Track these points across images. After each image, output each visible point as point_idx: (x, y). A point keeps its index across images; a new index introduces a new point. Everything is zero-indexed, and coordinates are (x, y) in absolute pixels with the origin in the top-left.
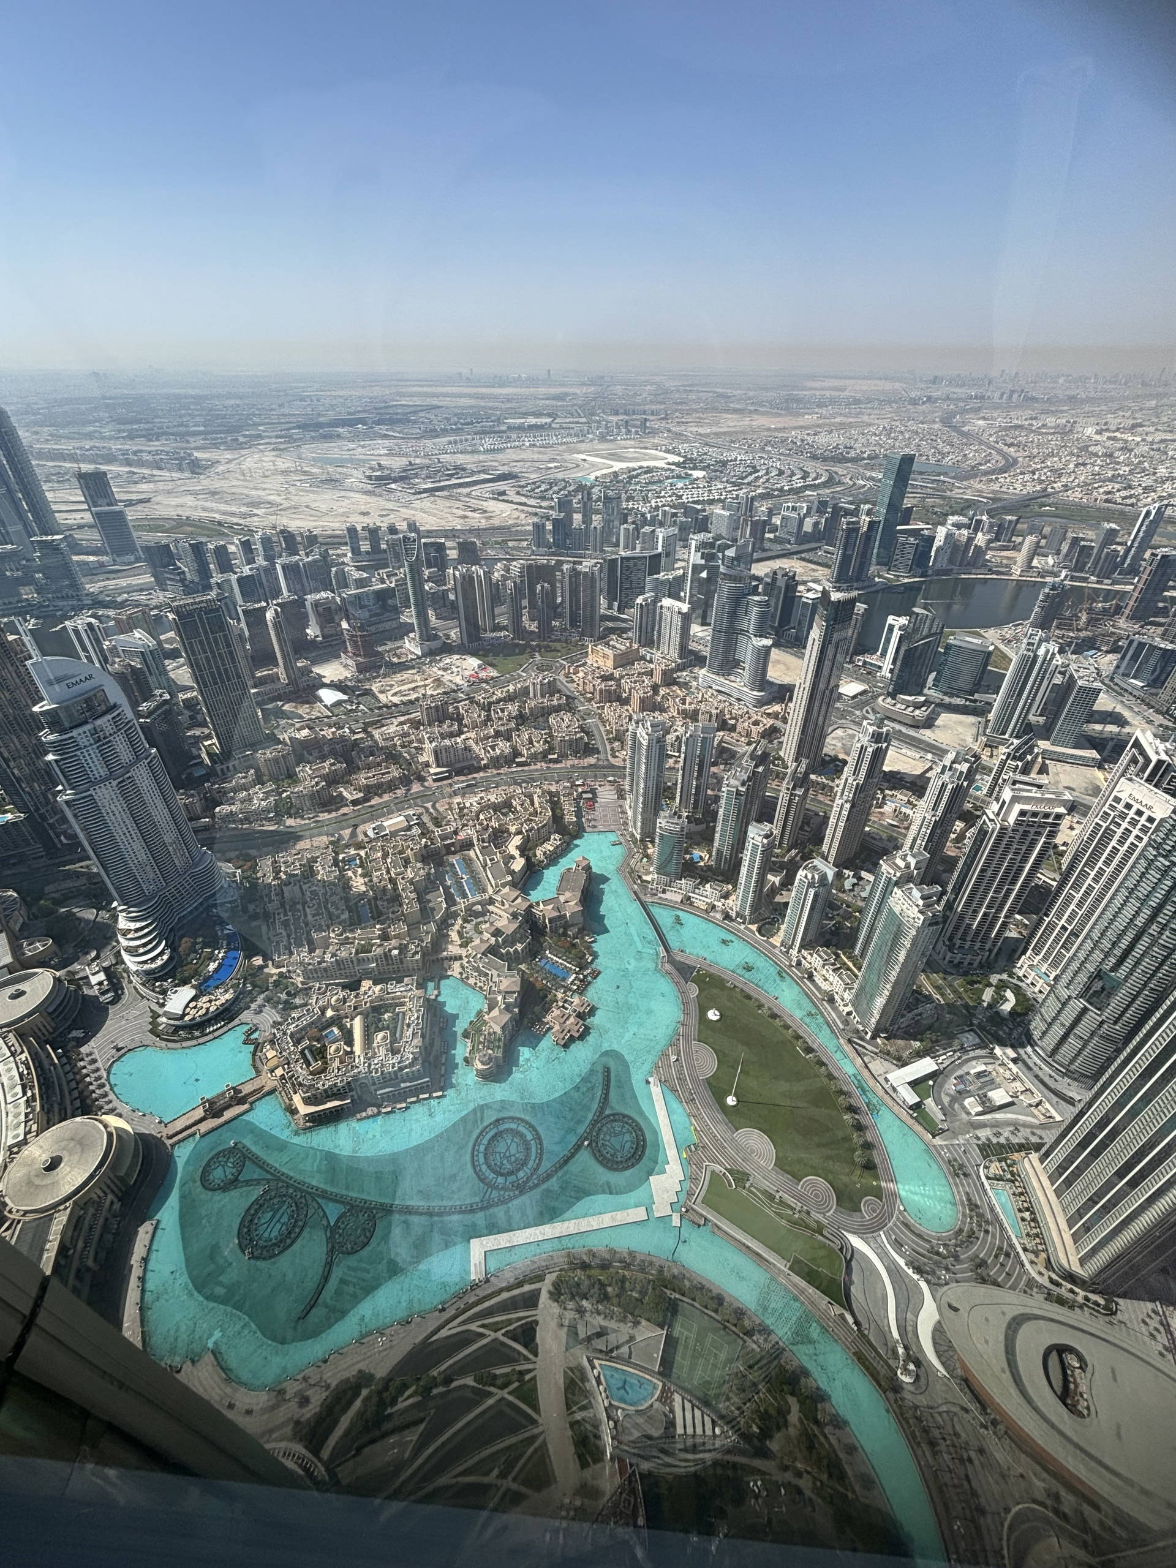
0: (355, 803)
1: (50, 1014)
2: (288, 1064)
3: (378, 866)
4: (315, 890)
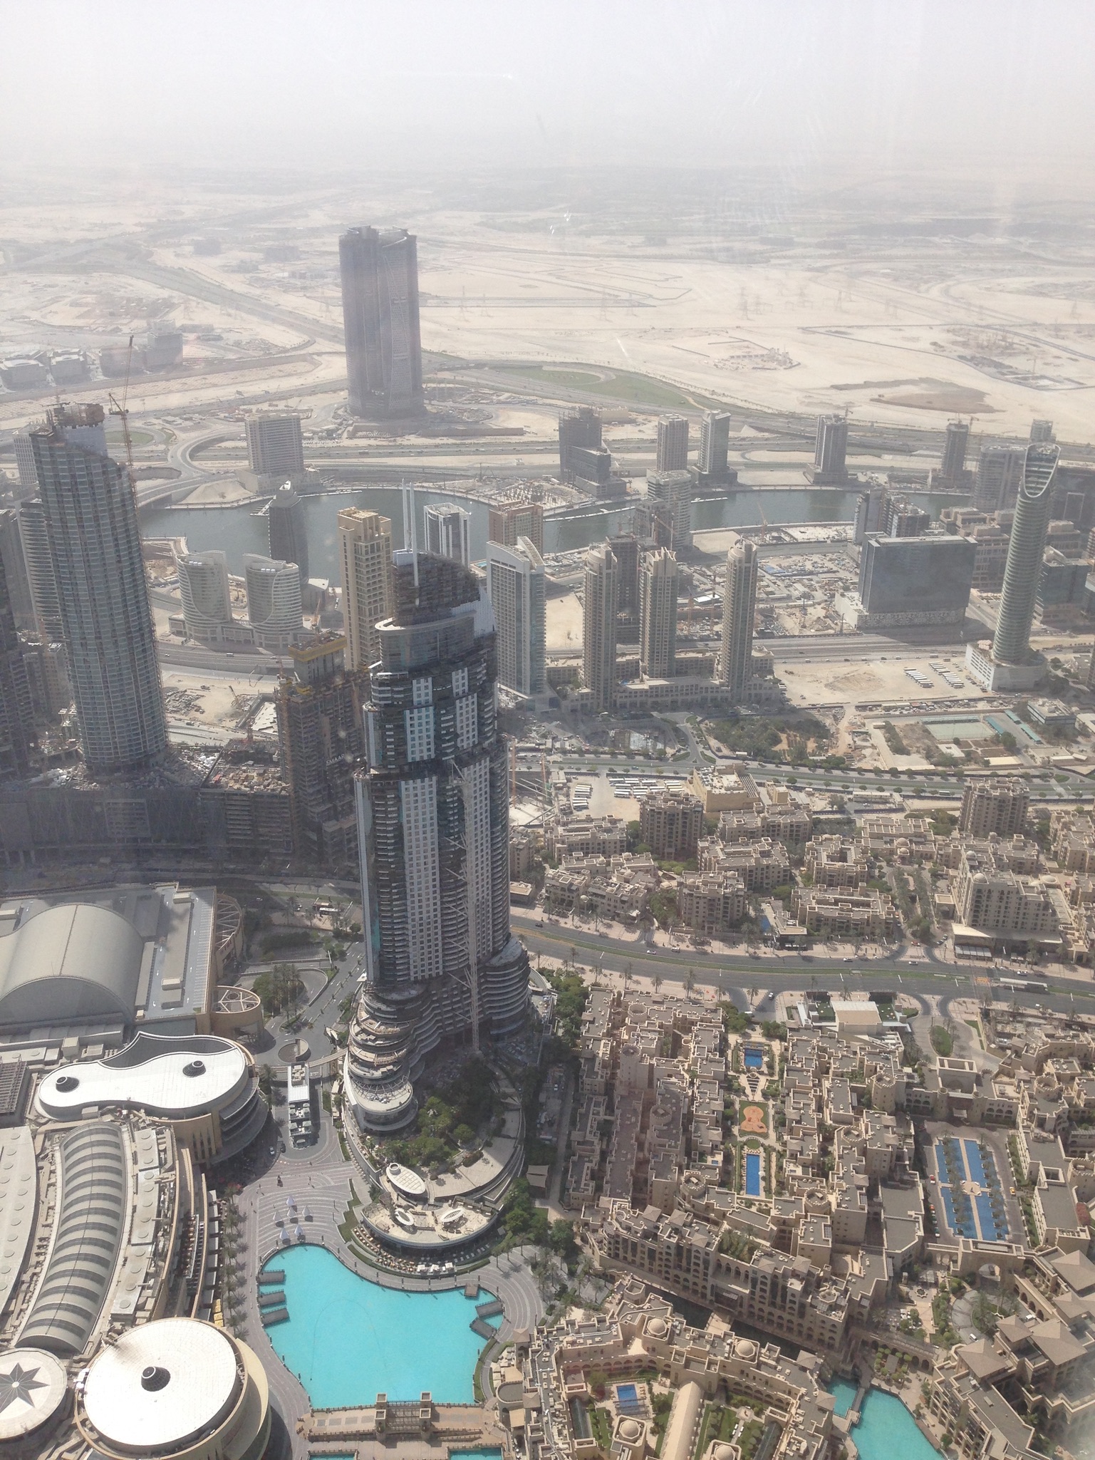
1: (223, 1123)
2: (539, 1410)
3: (802, 1088)
4: (674, 1085)
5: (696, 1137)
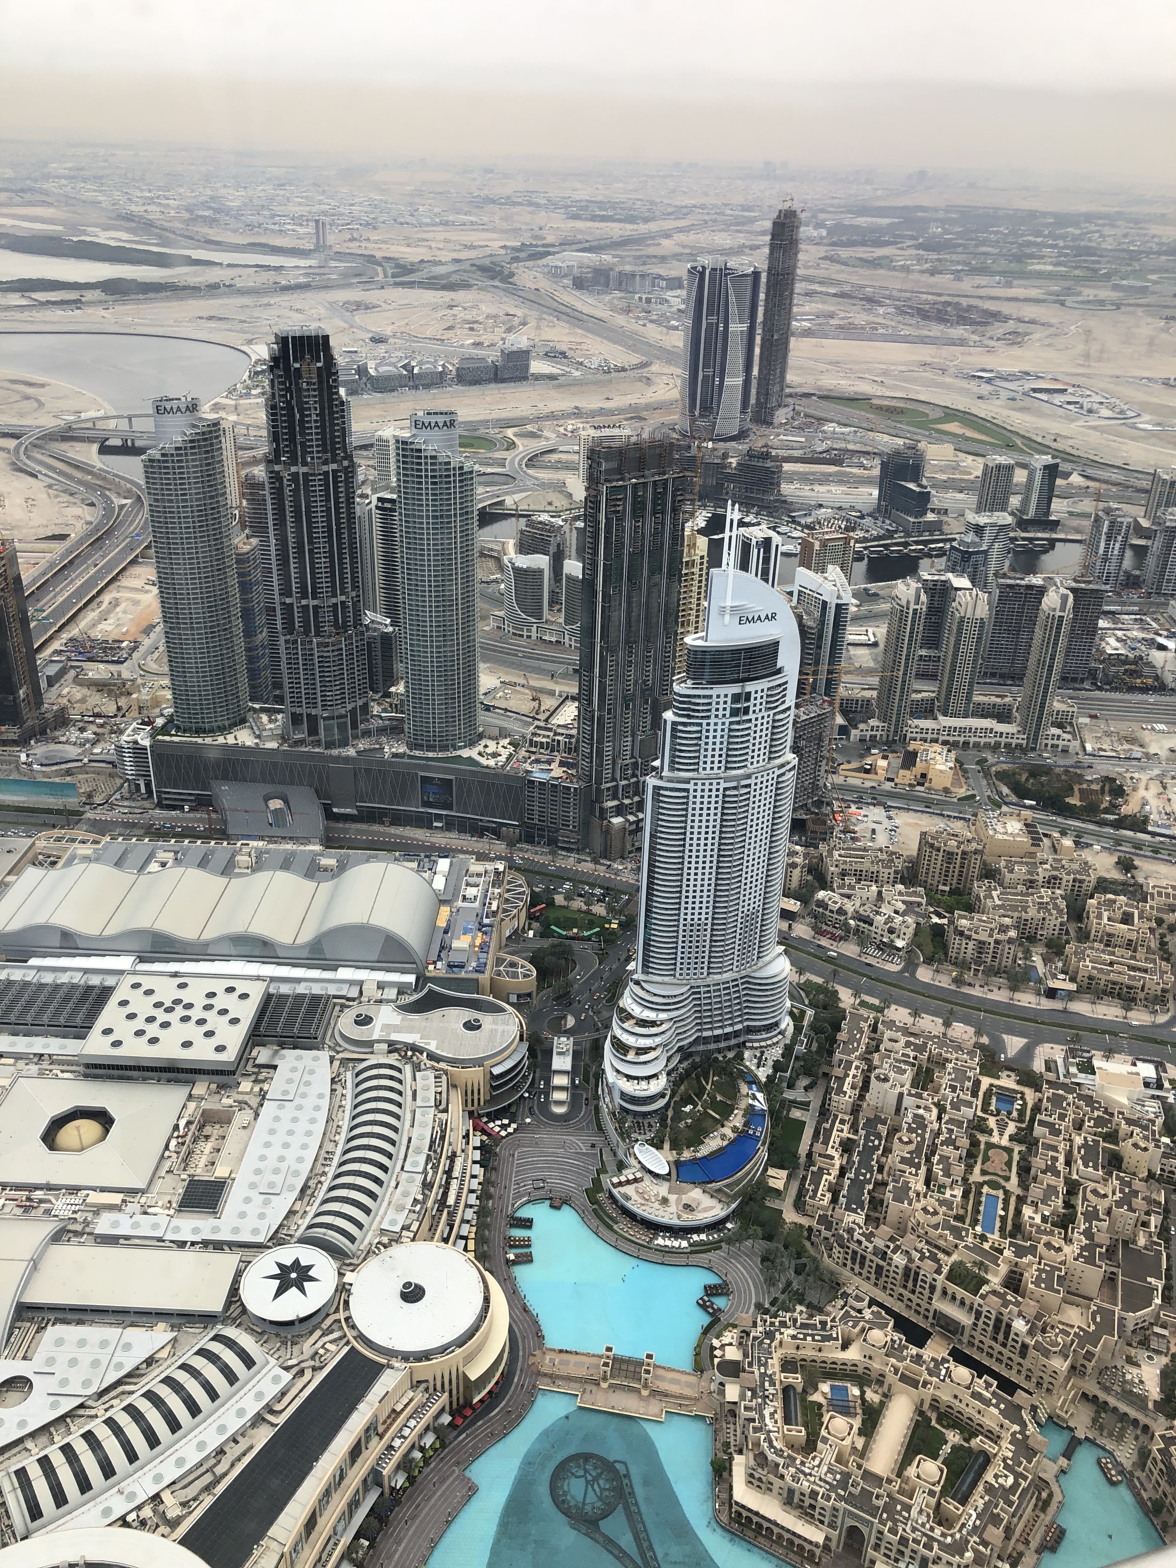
0: (1052, 993)
2: (754, 1391)
3: (1051, 1140)
4: (922, 1117)
5: (937, 1169)
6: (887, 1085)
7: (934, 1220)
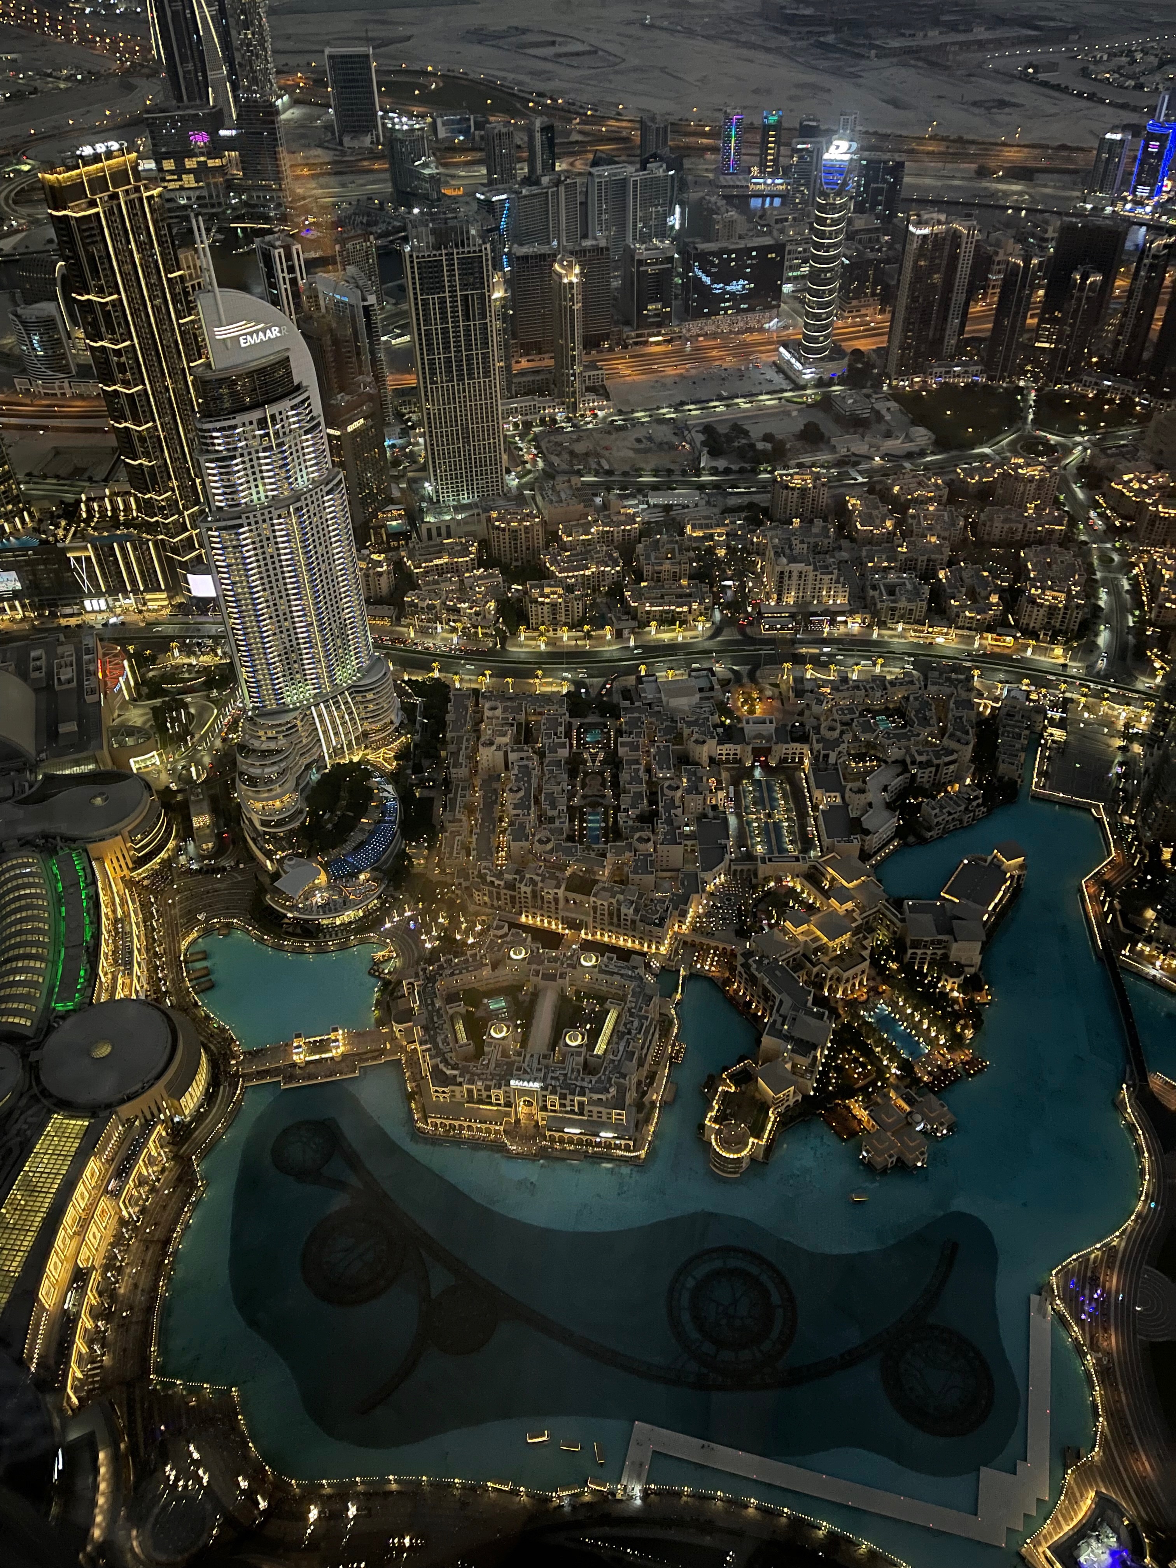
0: (619, 634)
2: (426, 1027)
3: (633, 755)
4: (527, 766)
5: (545, 806)
6: (494, 747)
7: (549, 846)
